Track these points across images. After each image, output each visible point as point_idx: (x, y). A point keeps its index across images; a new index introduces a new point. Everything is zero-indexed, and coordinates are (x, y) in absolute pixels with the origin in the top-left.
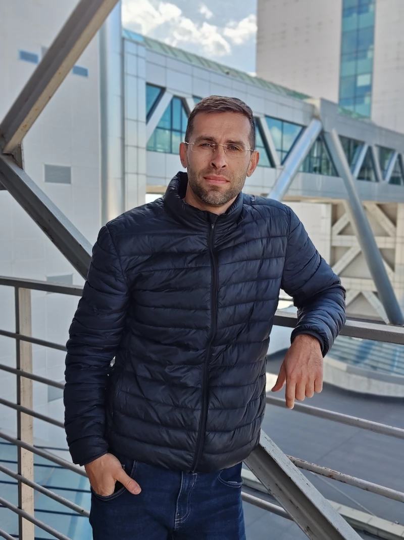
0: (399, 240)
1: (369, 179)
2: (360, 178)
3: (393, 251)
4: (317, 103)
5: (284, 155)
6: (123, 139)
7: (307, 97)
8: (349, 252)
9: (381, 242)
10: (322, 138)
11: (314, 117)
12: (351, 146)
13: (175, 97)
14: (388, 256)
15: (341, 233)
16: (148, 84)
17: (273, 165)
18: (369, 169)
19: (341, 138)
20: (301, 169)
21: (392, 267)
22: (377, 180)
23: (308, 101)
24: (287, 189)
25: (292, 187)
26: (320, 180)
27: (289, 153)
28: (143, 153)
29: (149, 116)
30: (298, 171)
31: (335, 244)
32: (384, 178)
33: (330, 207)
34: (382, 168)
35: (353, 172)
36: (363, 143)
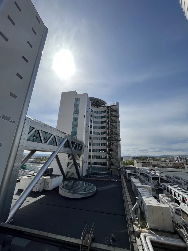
0: (81, 161)
1: (76, 149)
2: (74, 149)
3: (80, 163)
4: (67, 135)
5: (60, 144)
6: (21, 137)
7: (65, 133)
8: (71, 164)
9: (77, 162)
10: (68, 141)
11: (66, 137)
12: (73, 143)
13: (36, 130)
14: (79, 164)
15: (70, 160)
16: (30, 127)
17: (57, 145)
18: (76, 148)
19: (71, 141)
20: (63, 146)
21: (79, 167)
22: (77, 150)
23: (66, 134)
24: (59, 151)
25: (60, 150)
26: (67, 149)
27: (61, 143)
28: (25, 141)
29: (29, 133)
30: (62, 147)
31: (69, 162)
32: (78, 149)
33: (68, 154)
34: (78, 147)
35: (73, 148)
36: (75, 143)
